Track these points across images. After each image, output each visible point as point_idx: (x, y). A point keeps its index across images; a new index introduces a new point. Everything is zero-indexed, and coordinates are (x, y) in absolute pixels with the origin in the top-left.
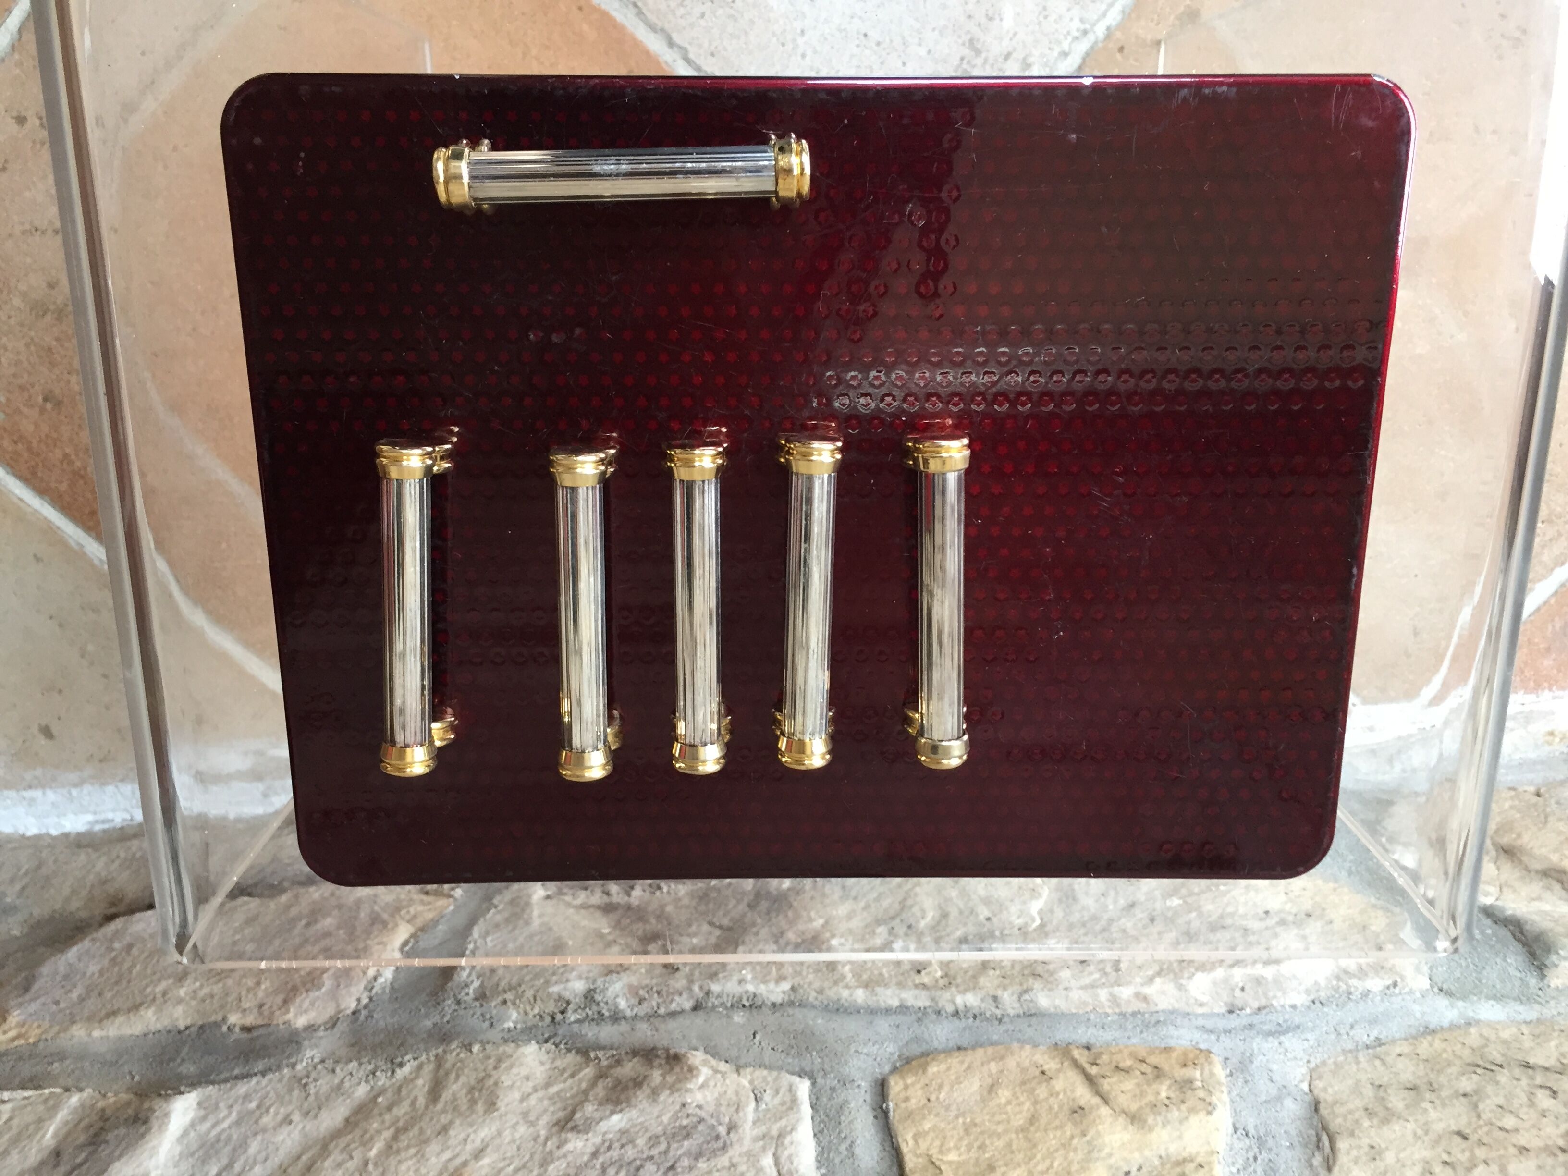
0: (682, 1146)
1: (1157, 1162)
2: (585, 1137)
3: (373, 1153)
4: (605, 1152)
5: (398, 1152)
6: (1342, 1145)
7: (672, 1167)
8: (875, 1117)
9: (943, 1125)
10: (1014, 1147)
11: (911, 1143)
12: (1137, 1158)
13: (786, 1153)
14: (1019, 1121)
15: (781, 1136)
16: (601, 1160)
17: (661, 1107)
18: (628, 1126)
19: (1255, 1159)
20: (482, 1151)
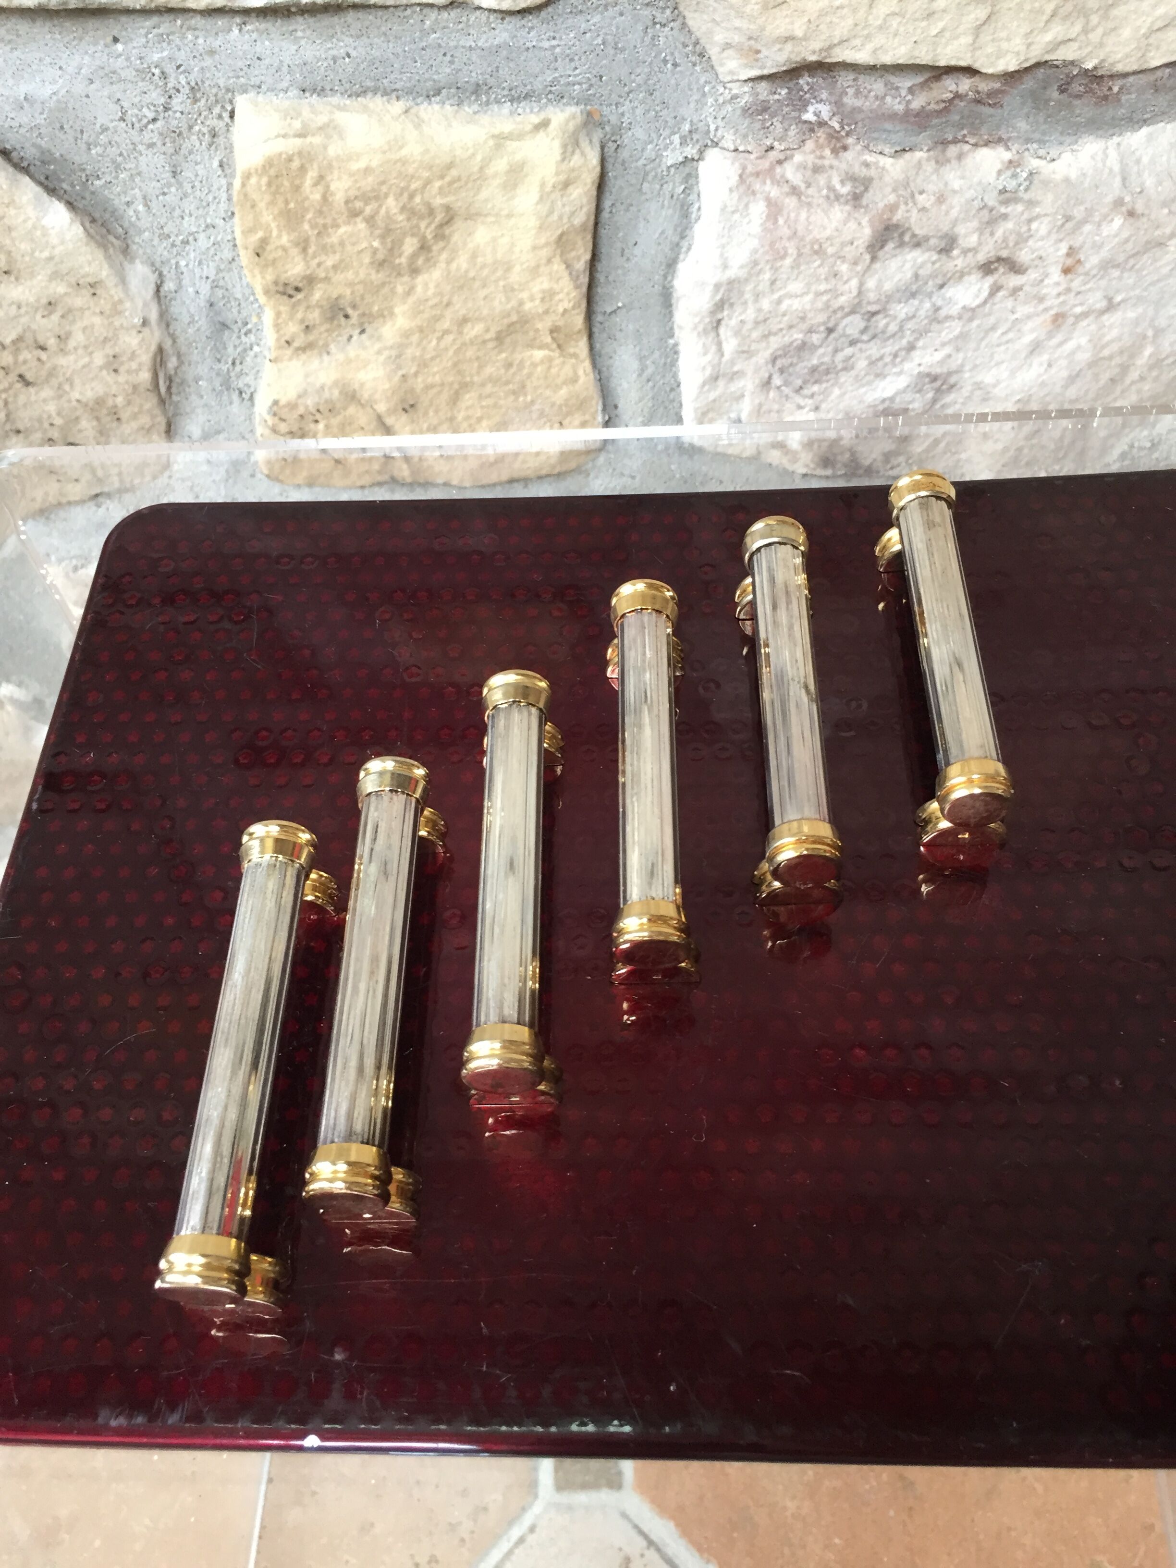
0: (819, 358)
1: (333, 347)
2: (922, 369)
3: (1148, 351)
4: (900, 349)
5: (1121, 352)
6: (145, 376)
7: (830, 331)
8: (616, 407)
9: (548, 393)
10: (476, 364)
11: (581, 372)
12: (352, 350)
13: (709, 357)
14: (469, 398)
15: (715, 378)
16: (904, 342)
17: (841, 407)
18: (876, 382)
19: (234, 363)
20: (1032, 352)
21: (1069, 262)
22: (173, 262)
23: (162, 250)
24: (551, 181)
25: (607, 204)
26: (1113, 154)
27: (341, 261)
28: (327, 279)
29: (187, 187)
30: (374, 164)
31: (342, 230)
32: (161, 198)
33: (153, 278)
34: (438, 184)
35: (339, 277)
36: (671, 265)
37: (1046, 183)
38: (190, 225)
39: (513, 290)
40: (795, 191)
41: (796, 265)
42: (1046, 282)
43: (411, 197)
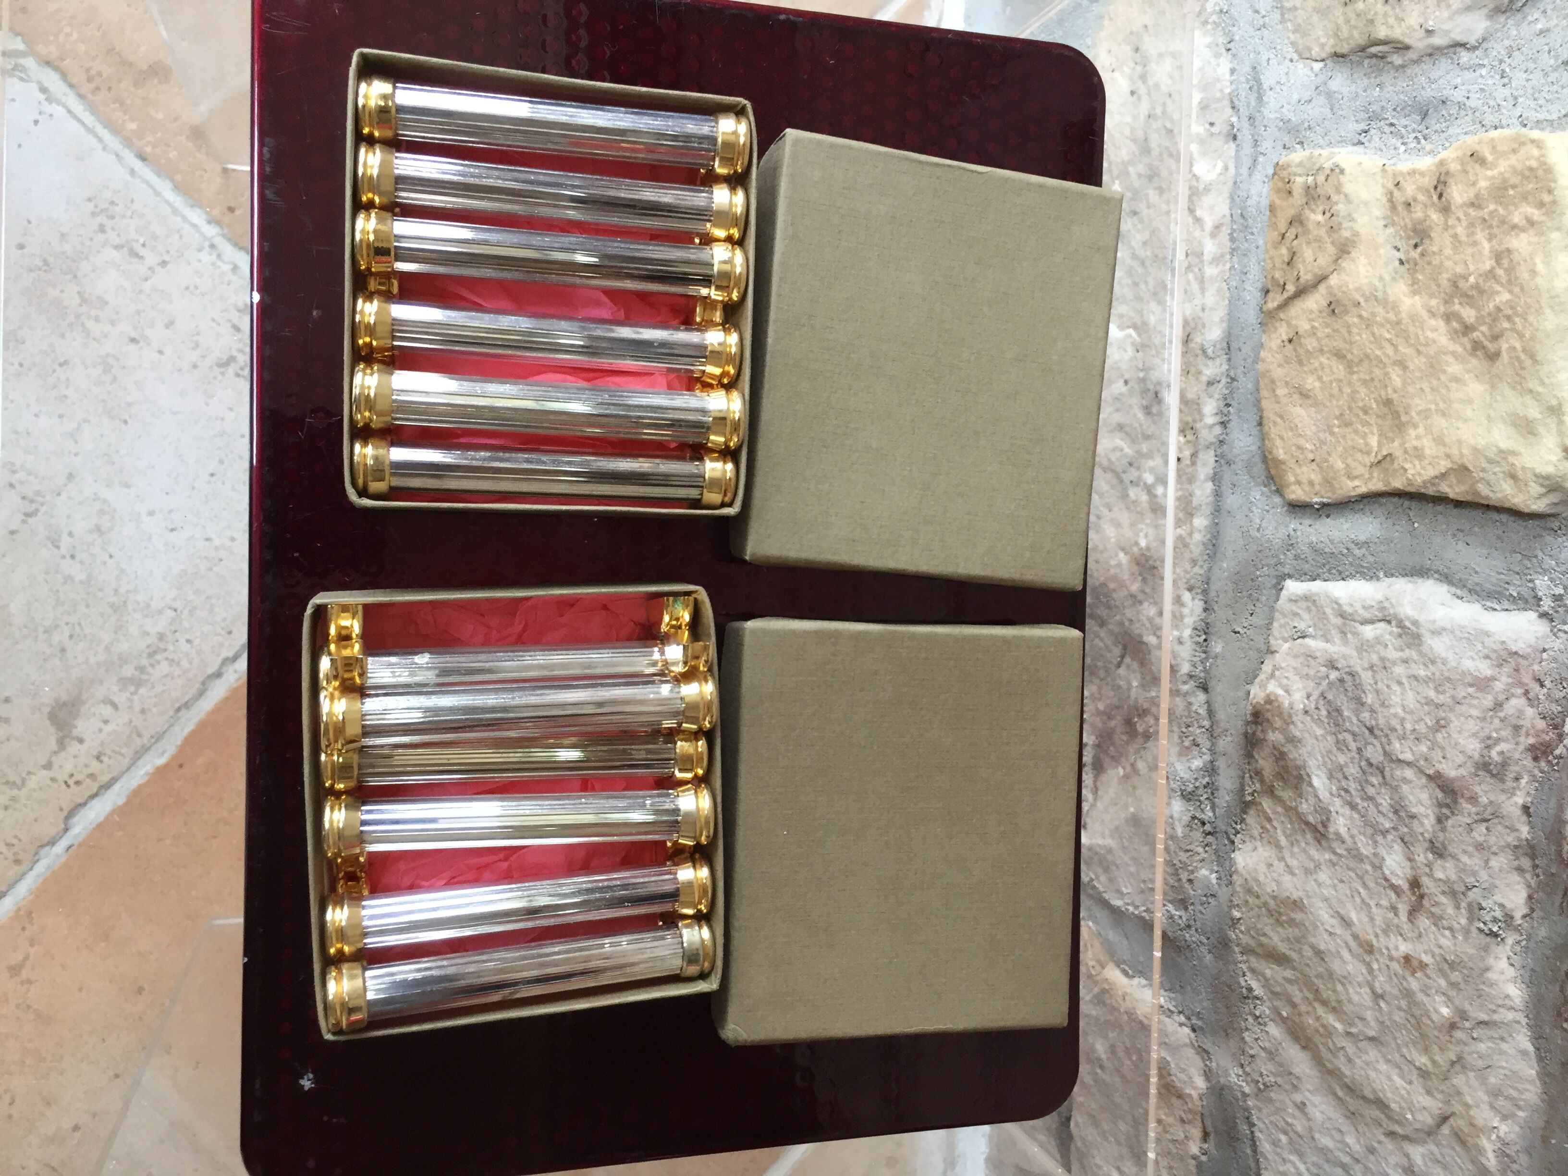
0: (1348, 717)
1: (1391, 230)
2: (1334, 814)
3: (1339, 1026)
4: (1351, 796)
5: (1339, 1002)
6: (1382, 33)
7: (1371, 730)
8: (1328, 516)
9: (1340, 449)
10: (1367, 377)
11: (1357, 483)
12: (1386, 251)
13: (1361, 611)
14: (1339, 369)
15: (1342, 615)
16: (1358, 800)
17: (1306, 735)
18: (1325, 770)
19: (1392, 125)
20: (1343, 919)
21: (1415, 963)
22: (1486, 62)
23: (1497, 49)
24: (1517, 462)
25: (1504, 517)
26: (1510, 1016)
27: (1460, 242)
28: (1446, 228)
29: (1553, 77)
30: (1539, 281)
31: (1486, 245)
32: (1546, 48)
33: (1472, 40)
34: (1518, 345)
35: (1448, 240)
36: (1447, 578)
37: (1486, 949)
38: (1518, 78)
39: (1427, 418)
40: (1498, 705)
41: (1429, 702)
42: (1399, 938)
43: (1508, 318)
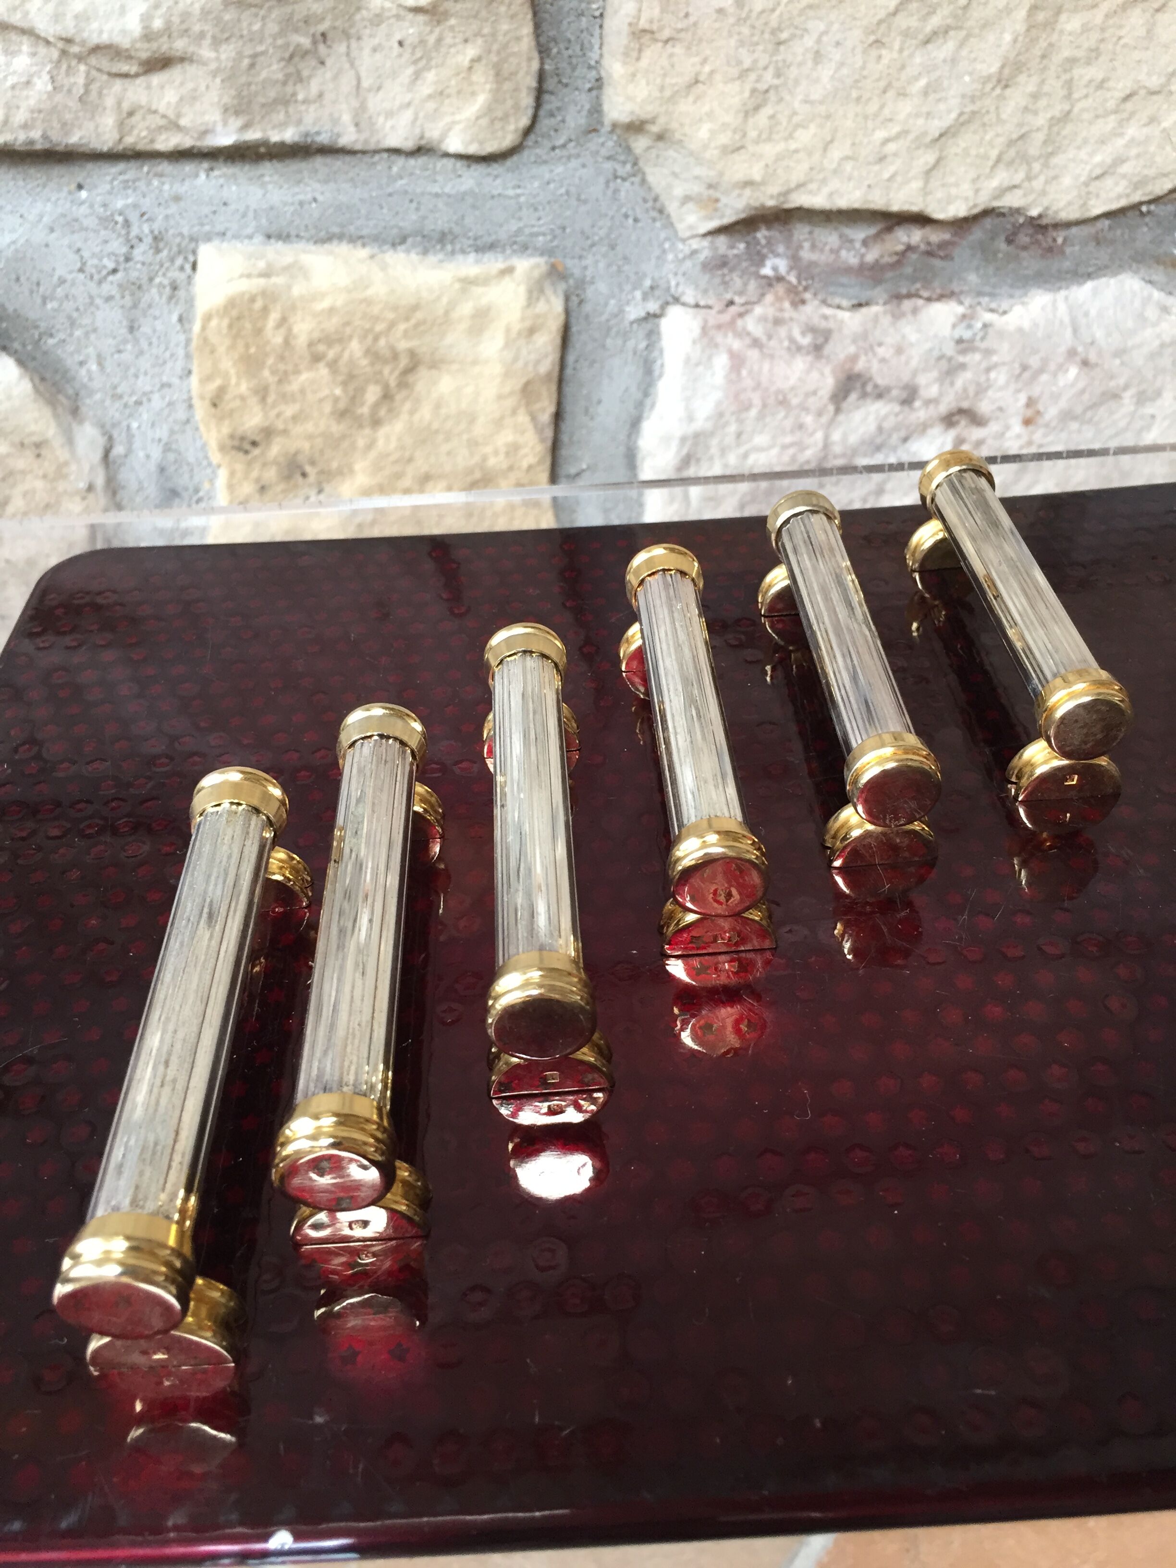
1: (288, 504)
21: (1029, 413)
22: (125, 424)
23: (114, 411)
24: (516, 327)
25: (571, 358)
26: (1062, 307)
27: (301, 411)
28: (285, 432)
29: (144, 344)
30: (339, 303)
31: (305, 376)
32: (116, 356)
33: (101, 441)
34: (402, 327)
35: (298, 430)
36: (635, 423)
37: (1001, 334)
38: (144, 384)
39: (477, 444)
40: (756, 343)
41: (761, 416)
42: (1008, 434)
43: (376, 339)
